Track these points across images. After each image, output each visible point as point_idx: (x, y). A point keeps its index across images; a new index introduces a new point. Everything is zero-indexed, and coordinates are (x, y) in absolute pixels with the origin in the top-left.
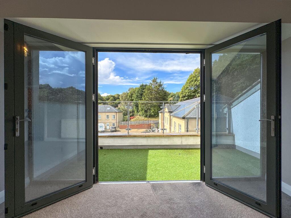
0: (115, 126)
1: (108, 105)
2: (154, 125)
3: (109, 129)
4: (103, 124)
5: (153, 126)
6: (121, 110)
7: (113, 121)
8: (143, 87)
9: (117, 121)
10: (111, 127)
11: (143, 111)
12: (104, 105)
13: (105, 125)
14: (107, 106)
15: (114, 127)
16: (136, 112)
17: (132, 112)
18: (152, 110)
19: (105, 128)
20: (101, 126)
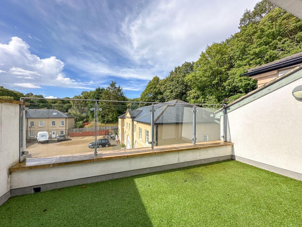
0: (64, 134)
1: (54, 110)
2: (113, 131)
3: (56, 138)
4: (46, 132)
5: (111, 132)
6: (72, 116)
7: (60, 129)
8: (99, 91)
9: (67, 128)
10: (57, 135)
11: (100, 117)
12: (49, 110)
13: (49, 134)
14: (52, 110)
15: (62, 135)
16: (90, 117)
17: (86, 118)
18: (110, 115)
19: (50, 137)
20: (42, 135)
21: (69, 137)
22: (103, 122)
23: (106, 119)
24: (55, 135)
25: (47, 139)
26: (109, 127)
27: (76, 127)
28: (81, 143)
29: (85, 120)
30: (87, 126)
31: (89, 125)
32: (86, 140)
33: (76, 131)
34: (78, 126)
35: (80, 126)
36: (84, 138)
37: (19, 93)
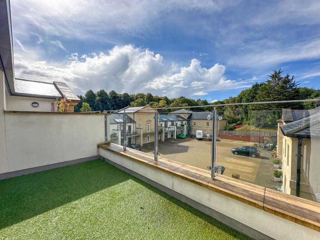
2: (270, 139)
3: (209, 137)
4: (201, 131)
9: (218, 130)
11: (255, 119)
12: (205, 113)
16: (245, 119)
18: (269, 118)
19: (205, 136)
20: (199, 133)
21: (219, 138)
22: (258, 126)
23: (262, 123)
24: (209, 134)
25: (202, 137)
26: (266, 133)
27: (225, 129)
28: (227, 146)
29: (238, 122)
30: (238, 129)
31: (240, 129)
32: (233, 144)
33: (226, 133)
34: (228, 128)
35: (230, 129)
36: (232, 141)
37: (193, 100)
